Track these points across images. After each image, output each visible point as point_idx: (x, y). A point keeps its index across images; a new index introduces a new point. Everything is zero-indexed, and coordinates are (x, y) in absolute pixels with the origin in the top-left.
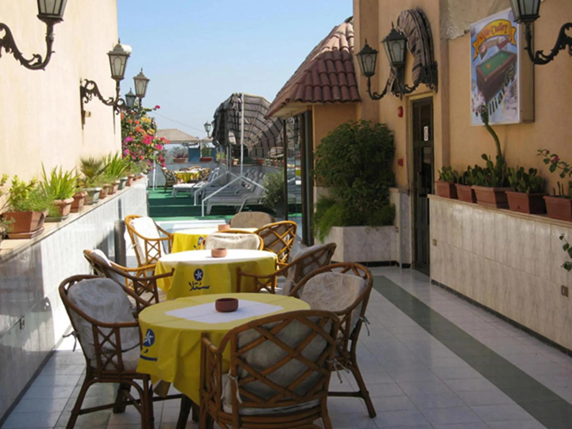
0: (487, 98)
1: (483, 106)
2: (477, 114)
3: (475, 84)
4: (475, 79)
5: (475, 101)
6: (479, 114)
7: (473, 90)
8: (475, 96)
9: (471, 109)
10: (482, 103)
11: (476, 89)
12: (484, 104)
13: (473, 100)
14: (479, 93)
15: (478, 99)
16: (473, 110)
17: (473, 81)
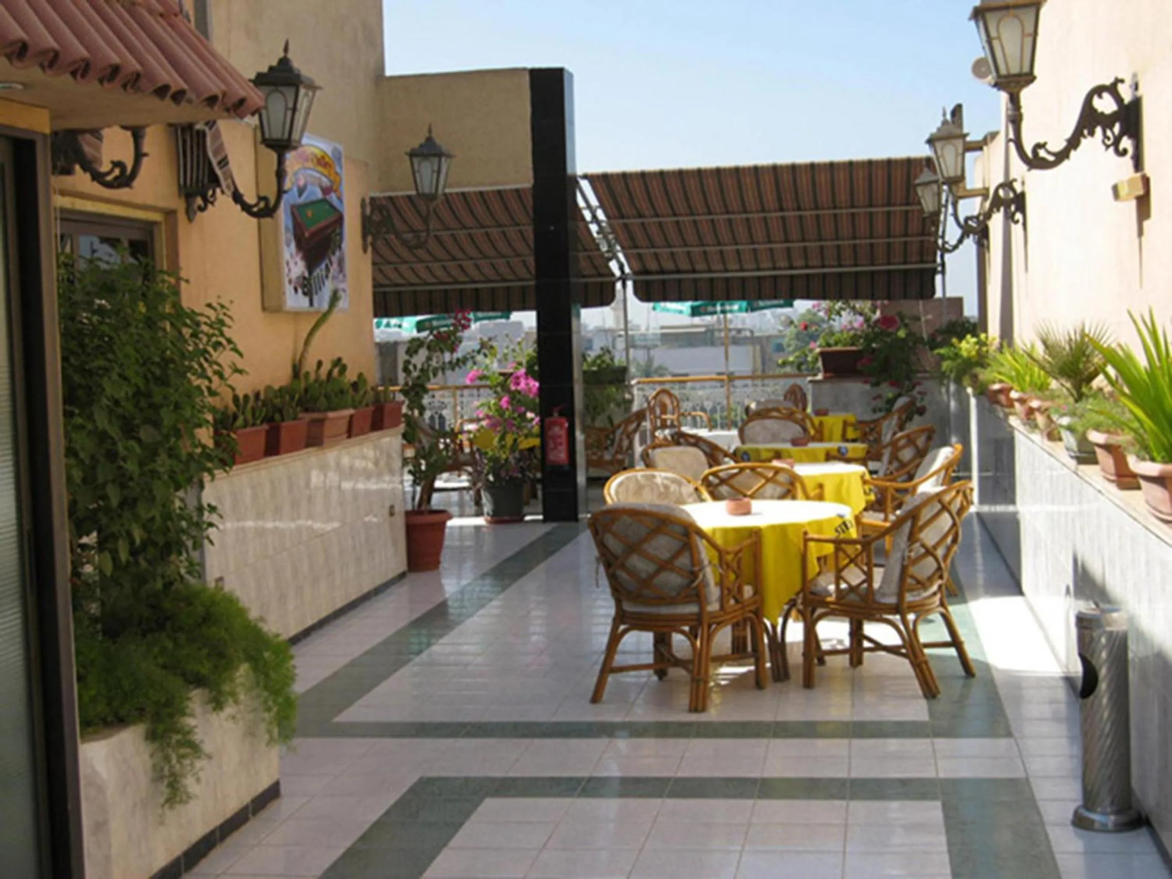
0: (311, 265)
1: (304, 278)
2: (296, 290)
3: (291, 236)
4: (290, 225)
5: (292, 265)
6: (300, 291)
7: (288, 245)
8: (291, 255)
9: (286, 280)
10: (303, 273)
11: (293, 245)
12: (306, 275)
13: (288, 264)
14: (297, 254)
15: (296, 263)
16: (290, 282)
17: (287, 229)
